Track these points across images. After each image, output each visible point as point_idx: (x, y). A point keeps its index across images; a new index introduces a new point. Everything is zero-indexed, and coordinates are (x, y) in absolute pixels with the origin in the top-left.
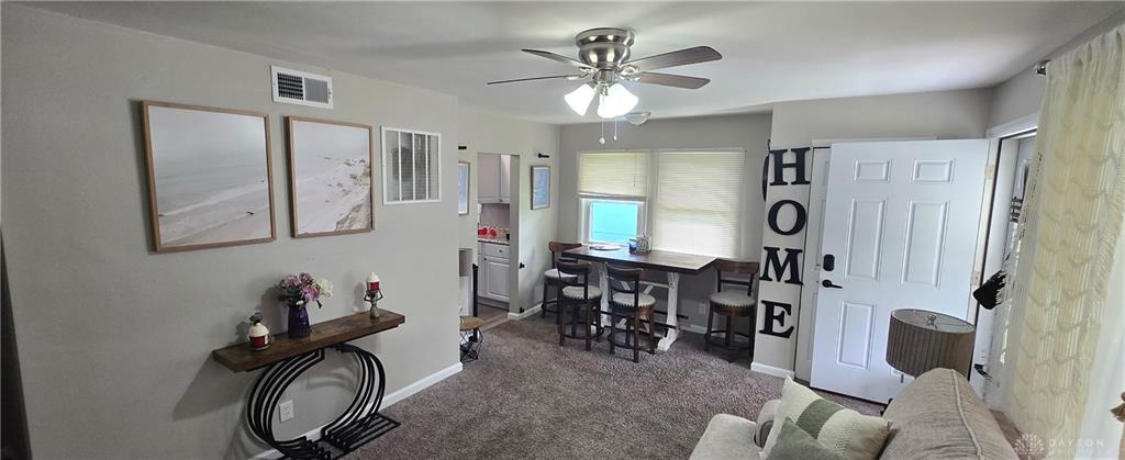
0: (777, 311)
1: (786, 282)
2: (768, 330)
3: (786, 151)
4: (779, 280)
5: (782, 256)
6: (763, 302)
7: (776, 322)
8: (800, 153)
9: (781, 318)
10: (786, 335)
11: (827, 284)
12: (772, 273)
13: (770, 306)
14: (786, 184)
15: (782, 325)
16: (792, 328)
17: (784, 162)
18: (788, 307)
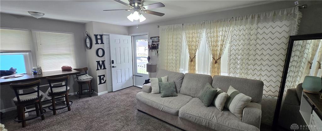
0: (102, 77)
1: (103, 69)
2: (100, 83)
3: (98, 35)
4: (101, 69)
5: (101, 63)
6: (98, 76)
7: (102, 80)
8: (101, 36)
9: (103, 79)
10: (105, 82)
11: (113, 67)
12: (99, 68)
13: (100, 77)
14: (99, 44)
15: (103, 80)
16: (106, 80)
17: (98, 38)
18: (104, 75)
